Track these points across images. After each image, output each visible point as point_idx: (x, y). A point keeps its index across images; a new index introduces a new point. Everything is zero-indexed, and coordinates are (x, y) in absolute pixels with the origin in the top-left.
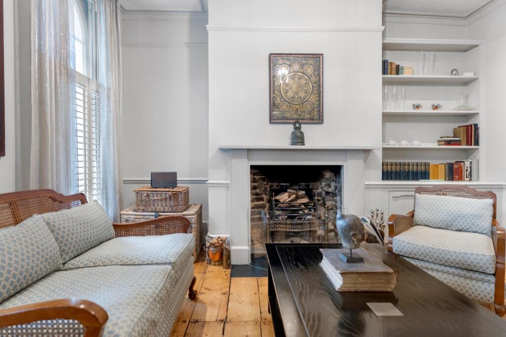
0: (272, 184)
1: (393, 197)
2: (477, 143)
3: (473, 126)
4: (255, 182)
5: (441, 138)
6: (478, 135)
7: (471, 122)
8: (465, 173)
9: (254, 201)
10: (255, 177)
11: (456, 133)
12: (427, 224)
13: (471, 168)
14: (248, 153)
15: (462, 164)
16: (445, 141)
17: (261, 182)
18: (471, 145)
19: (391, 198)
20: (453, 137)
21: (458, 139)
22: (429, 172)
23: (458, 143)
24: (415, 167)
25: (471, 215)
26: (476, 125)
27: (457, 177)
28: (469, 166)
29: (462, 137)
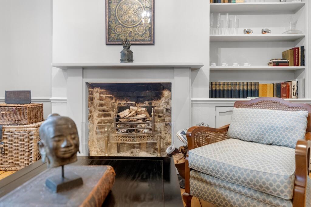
0: (120, 102)
1: (220, 112)
2: (303, 64)
3: (300, 48)
4: (102, 100)
5: (271, 60)
6: (304, 57)
7: (299, 45)
8: (291, 92)
9: (101, 117)
10: (102, 95)
11: (284, 55)
12: (238, 137)
13: (297, 87)
14: (82, 71)
15: (289, 83)
16: (274, 63)
17: (108, 100)
18: (298, 65)
19: (218, 113)
20: (281, 59)
21: (286, 61)
22: (258, 91)
23: (286, 64)
24: (245, 86)
25: (282, 128)
26: (302, 48)
27: (285, 95)
28: (295, 85)
29: (290, 59)
